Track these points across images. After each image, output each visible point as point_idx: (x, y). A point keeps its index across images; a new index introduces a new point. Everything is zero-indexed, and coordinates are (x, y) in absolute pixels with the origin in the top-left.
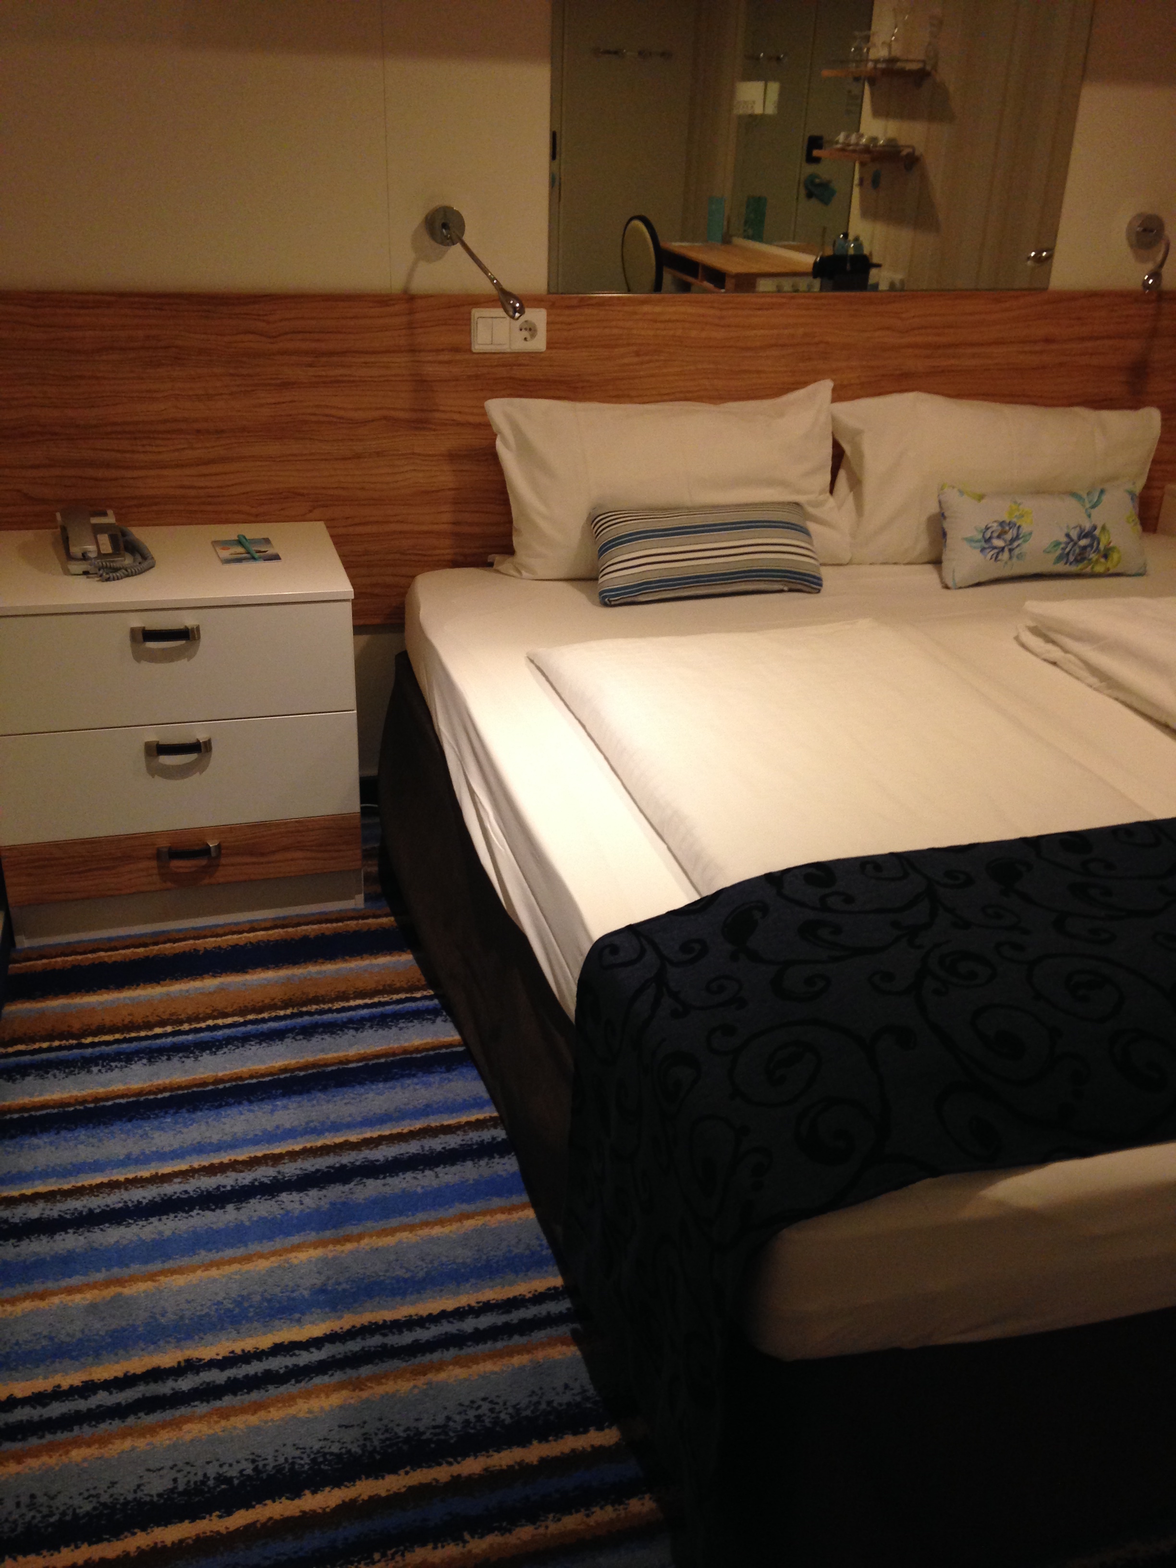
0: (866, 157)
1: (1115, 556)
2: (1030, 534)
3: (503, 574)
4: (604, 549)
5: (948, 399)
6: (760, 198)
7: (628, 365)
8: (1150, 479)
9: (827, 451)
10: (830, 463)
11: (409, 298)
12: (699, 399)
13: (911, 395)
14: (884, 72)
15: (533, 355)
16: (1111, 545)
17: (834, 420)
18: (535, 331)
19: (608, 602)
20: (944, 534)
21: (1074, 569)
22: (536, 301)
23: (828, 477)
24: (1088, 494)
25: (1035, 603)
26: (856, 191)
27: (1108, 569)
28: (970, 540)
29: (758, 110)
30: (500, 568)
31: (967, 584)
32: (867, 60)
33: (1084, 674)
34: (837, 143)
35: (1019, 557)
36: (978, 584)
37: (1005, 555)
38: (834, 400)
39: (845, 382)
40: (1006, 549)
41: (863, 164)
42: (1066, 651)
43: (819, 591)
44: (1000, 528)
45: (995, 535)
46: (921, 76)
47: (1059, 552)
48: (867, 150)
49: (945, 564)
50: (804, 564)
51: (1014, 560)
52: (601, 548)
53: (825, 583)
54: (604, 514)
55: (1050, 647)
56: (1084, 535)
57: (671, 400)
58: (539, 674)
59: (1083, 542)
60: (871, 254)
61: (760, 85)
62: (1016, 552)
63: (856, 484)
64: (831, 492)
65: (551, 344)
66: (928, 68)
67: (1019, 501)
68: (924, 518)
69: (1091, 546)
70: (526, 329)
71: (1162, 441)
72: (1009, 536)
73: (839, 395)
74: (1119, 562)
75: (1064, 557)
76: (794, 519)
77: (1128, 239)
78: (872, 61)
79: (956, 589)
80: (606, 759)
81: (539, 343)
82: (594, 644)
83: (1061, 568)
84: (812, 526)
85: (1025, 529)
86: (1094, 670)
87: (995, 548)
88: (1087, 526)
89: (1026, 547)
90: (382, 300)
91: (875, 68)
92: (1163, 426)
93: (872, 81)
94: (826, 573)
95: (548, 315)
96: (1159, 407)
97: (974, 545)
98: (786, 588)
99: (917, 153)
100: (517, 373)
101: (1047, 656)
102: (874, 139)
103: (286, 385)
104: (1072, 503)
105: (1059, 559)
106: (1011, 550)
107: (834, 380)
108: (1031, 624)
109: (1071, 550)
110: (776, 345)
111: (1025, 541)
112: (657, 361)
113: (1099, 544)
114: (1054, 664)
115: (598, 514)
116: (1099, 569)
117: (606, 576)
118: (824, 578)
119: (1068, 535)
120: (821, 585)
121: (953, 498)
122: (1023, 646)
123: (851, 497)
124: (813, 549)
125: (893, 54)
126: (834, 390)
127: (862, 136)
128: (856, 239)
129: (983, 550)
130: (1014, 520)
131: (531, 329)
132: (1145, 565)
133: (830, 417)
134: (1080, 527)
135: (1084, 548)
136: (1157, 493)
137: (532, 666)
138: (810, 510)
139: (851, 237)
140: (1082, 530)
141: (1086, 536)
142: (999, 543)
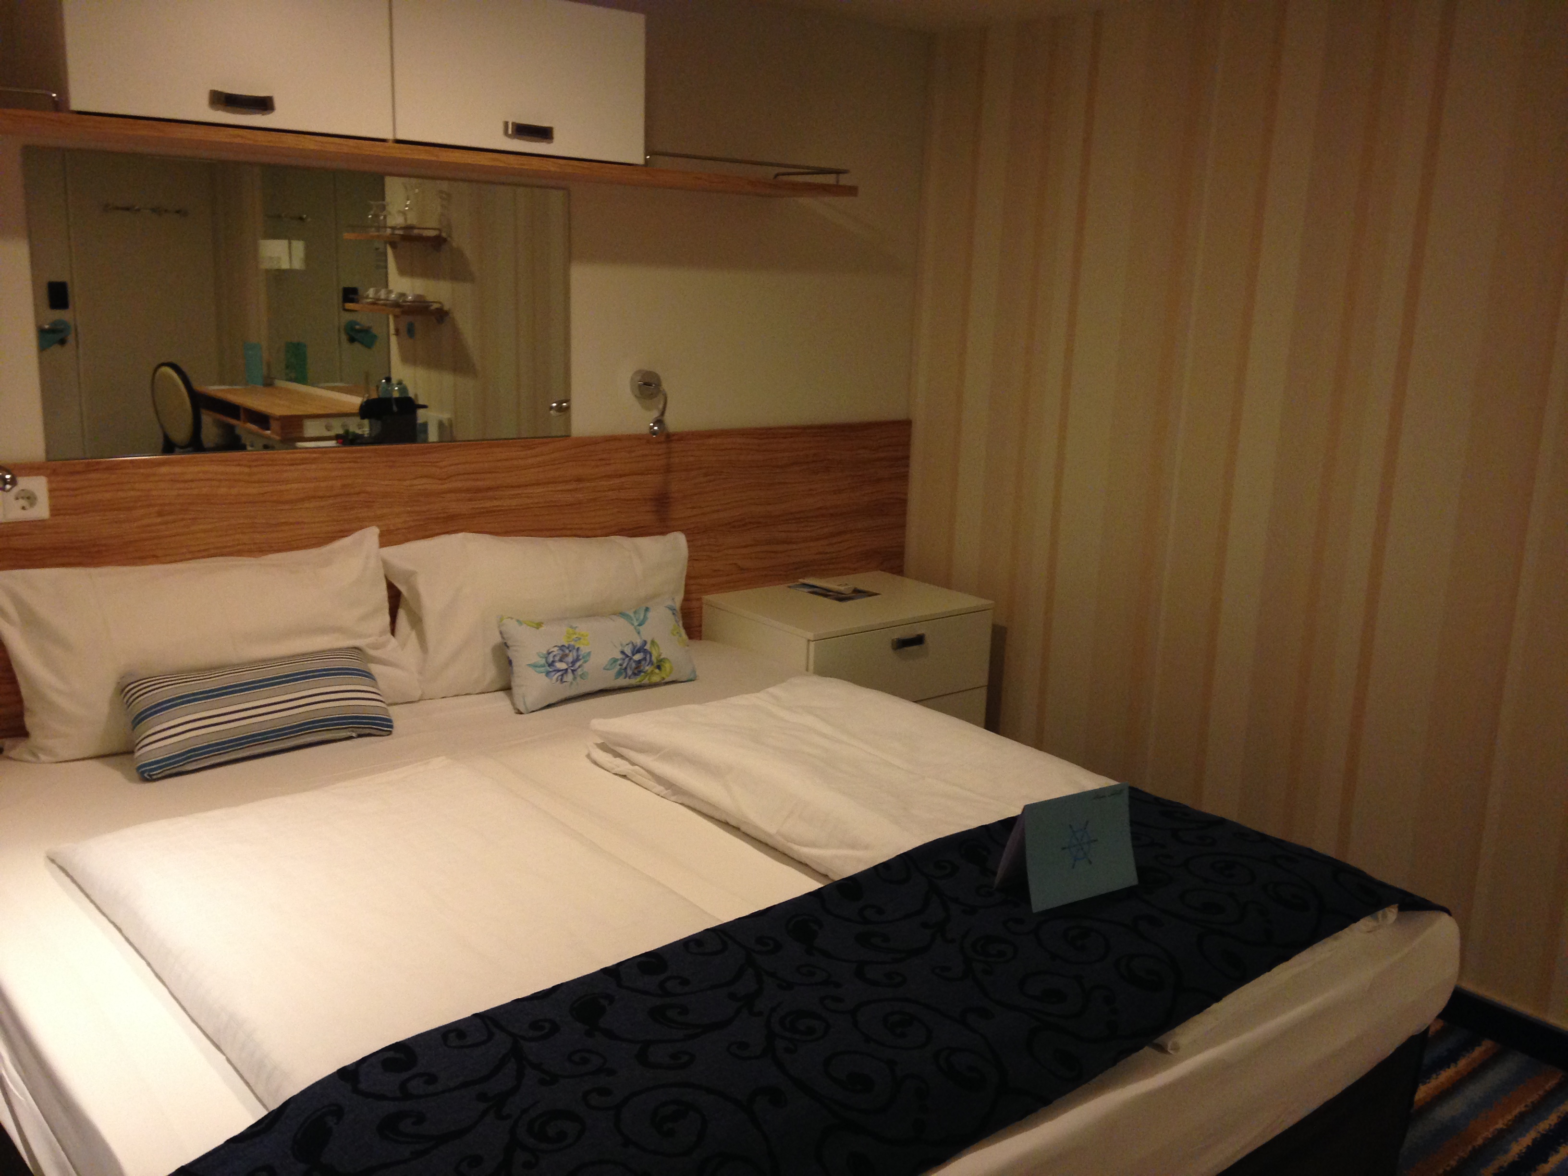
0: (397, 311)
1: (667, 666)
2: (589, 654)
3: (15, 760)
4: (139, 719)
5: (496, 537)
6: (299, 344)
7: (148, 526)
8: (687, 592)
9: (382, 593)
10: (386, 605)
12: (239, 553)
13: (460, 535)
14: (404, 238)
15: (34, 524)
16: (662, 657)
17: (385, 564)
18: (35, 498)
19: (148, 777)
20: (510, 662)
21: (634, 681)
22: (32, 469)
23: (387, 619)
24: (635, 612)
25: (601, 721)
26: (393, 340)
27: (664, 679)
28: (534, 666)
29: (285, 266)
30: (12, 754)
31: (540, 706)
32: (385, 227)
33: (651, 783)
34: (367, 297)
35: (582, 676)
36: (549, 706)
37: (569, 677)
38: (382, 545)
39: (392, 528)
40: (569, 671)
41: (396, 317)
42: (633, 764)
43: (390, 733)
44: (561, 652)
45: (557, 658)
46: (438, 242)
47: (617, 668)
48: (396, 304)
49: (515, 690)
50: (369, 707)
51: (578, 679)
52: (136, 718)
53: (395, 724)
54: (136, 682)
55: (619, 761)
56: (636, 650)
57: (204, 557)
58: (62, 875)
59: (637, 657)
60: (416, 395)
61: (285, 243)
62: (579, 672)
63: (417, 622)
64: (393, 632)
65: (55, 510)
66: (444, 235)
67: (574, 625)
68: (488, 650)
69: (645, 659)
70: (23, 498)
71: (691, 559)
72: (570, 659)
73: (387, 539)
74: (671, 672)
75: (622, 672)
76: (355, 664)
77: (633, 391)
78: (390, 228)
79: (527, 713)
80: (149, 964)
81: (41, 511)
82: (129, 833)
83: (623, 682)
84: (375, 668)
85: (584, 650)
86: (659, 779)
87: (559, 671)
88: (638, 642)
89: (587, 667)
91: (393, 234)
92: (689, 547)
93: (394, 245)
94: (395, 713)
95: (50, 482)
96: (682, 531)
97: (538, 669)
98: (354, 735)
99: (446, 308)
100: (16, 542)
101: (617, 770)
102: (403, 295)
104: (621, 622)
105: (619, 674)
106: (573, 671)
107: (378, 526)
108: (600, 741)
109: (628, 664)
110: (314, 497)
111: (585, 662)
112: (183, 519)
113: (651, 656)
114: (624, 776)
115: (129, 682)
116: (655, 679)
117: (143, 749)
118: (393, 718)
119: (623, 652)
120: (391, 727)
121: (514, 630)
122: (595, 763)
123: (413, 634)
124: (379, 693)
125: (409, 222)
126: (381, 535)
127: (390, 292)
128: (400, 383)
129: (548, 674)
130: (572, 643)
131: (30, 498)
132: (694, 671)
133: (381, 563)
134: (633, 645)
135: (639, 662)
136: (695, 604)
137: (54, 866)
138: (372, 652)
139: (394, 381)
140: (634, 646)
141: (638, 651)
142: (562, 666)
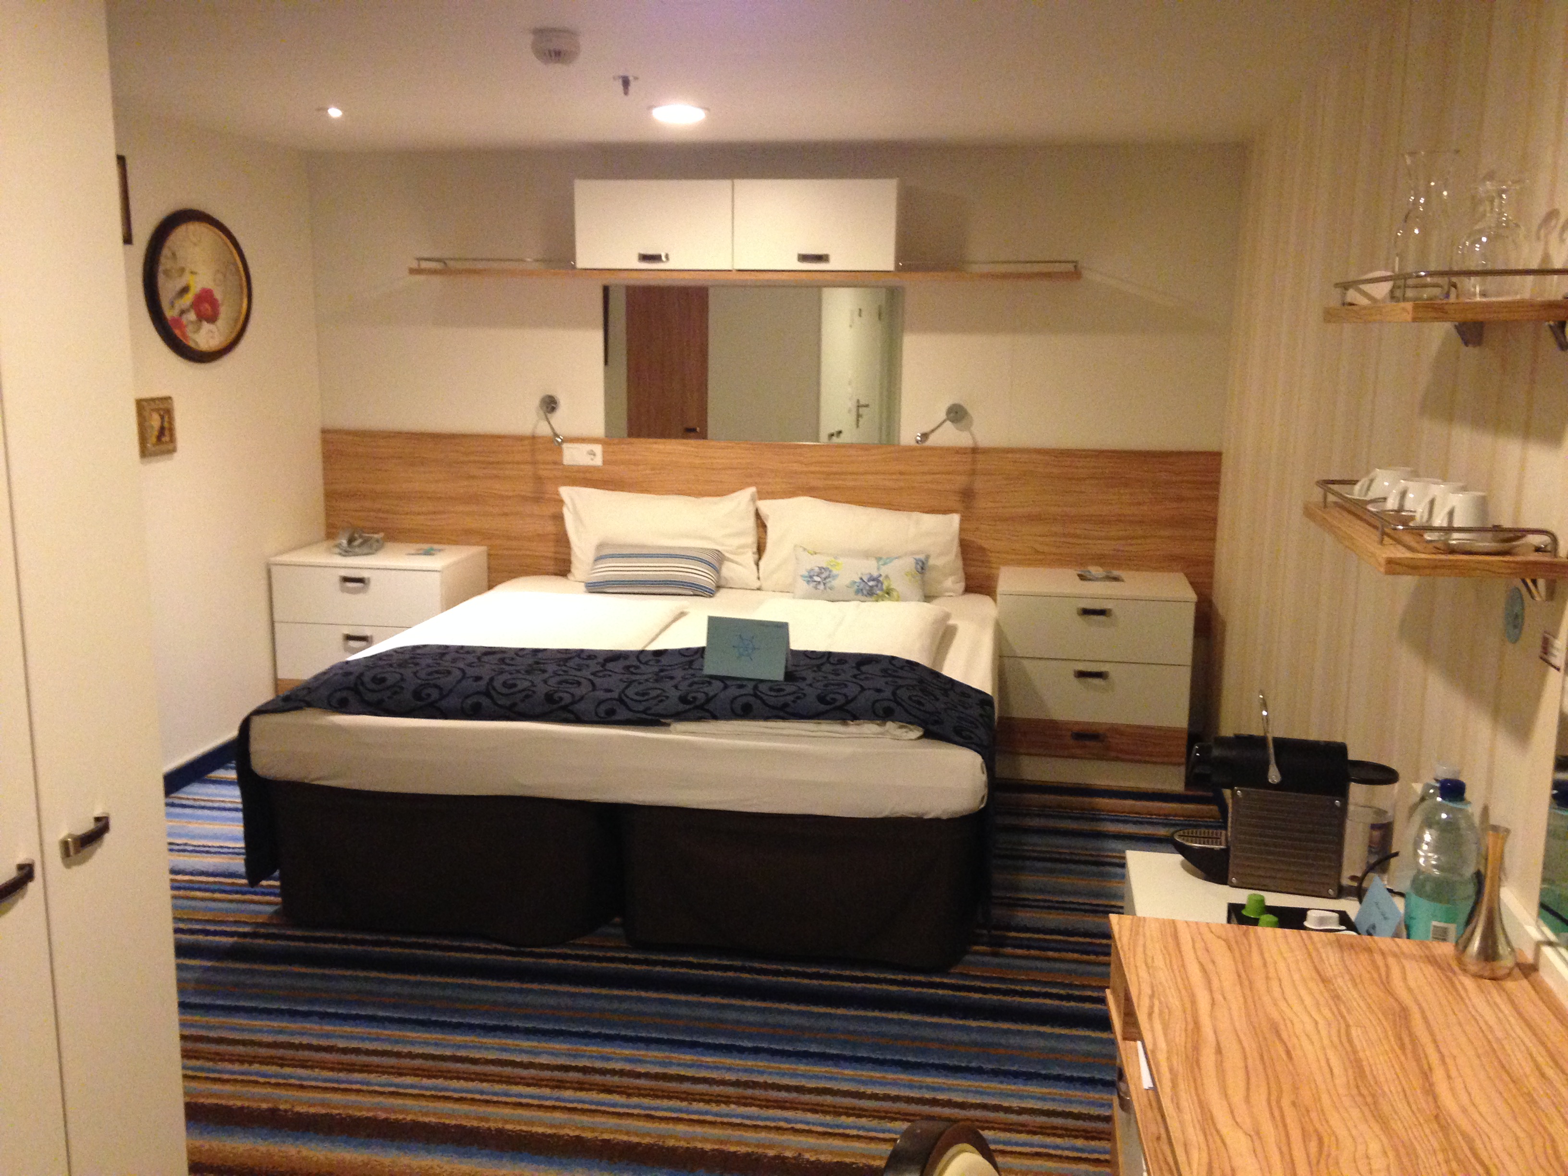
1: (894, 594)
2: (838, 575)
5: (825, 502)
7: (647, 475)
11: (533, 438)
12: (688, 494)
15: (595, 468)
16: (892, 587)
17: (756, 506)
18: (595, 455)
21: (865, 596)
22: (595, 440)
24: (888, 558)
28: (801, 576)
30: (566, 578)
35: (831, 588)
37: (821, 587)
40: (822, 583)
43: (710, 597)
44: (818, 571)
45: (815, 574)
47: (856, 587)
50: (702, 580)
51: (828, 589)
53: (716, 593)
56: (872, 579)
59: (871, 583)
62: (829, 585)
65: (604, 462)
69: (877, 586)
70: (589, 454)
72: (823, 576)
75: (859, 590)
77: (948, 418)
81: (598, 461)
85: (835, 572)
87: (815, 581)
88: (875, 574)
89: (835, 583)
90: (520, 438)
95: (604, 448)
97: (803, 578)
100: (588, 476)
103: (473, 477)
104: (869, 561)
105: (855, 592)
106: (824, 584)
109: (863, 587)
111: (835, 579)
112: (663, 473)
113: (883, 585)
119: (861, 579)
120: (713, 594)
121: (800, 553)
129: (808, 582)
130: (828, 567)
131: (593, 454)
133: (754, 505)
135: (871, 587)
140: (871, 576)
141: (873, 580)
142: (817, 579)
